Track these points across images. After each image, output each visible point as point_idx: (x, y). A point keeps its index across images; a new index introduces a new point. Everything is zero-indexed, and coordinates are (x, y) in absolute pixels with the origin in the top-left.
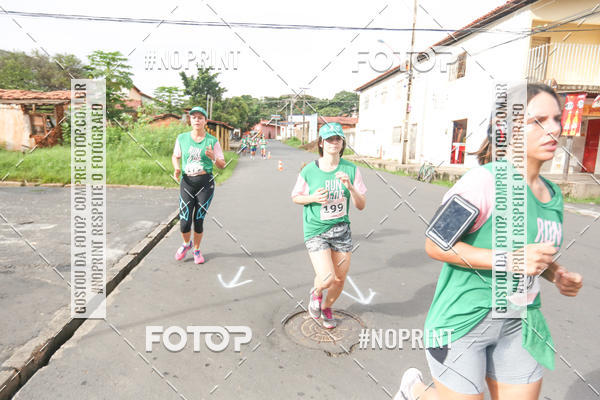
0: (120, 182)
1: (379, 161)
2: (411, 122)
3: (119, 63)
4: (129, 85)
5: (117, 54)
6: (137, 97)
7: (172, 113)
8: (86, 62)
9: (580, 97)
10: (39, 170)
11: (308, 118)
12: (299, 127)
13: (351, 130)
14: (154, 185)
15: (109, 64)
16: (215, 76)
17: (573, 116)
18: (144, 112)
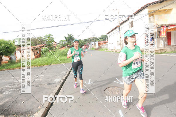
0: (55, 64)
1: (115, 50)
2: (121, 40)
3: (51, 37)
4: (53, 41)
5: (50, 34)
6: (55, 44)
7: (64, 46)
8: (44, 38)
9: (164, 27)
10: (37, 63)
11: (95, 43)
12: (93, 45)
13: (107, 44)
14: (63, 63)
15: (48, 37)
16: (72, 36)
17: (163, 32)
18: (57, 47)
